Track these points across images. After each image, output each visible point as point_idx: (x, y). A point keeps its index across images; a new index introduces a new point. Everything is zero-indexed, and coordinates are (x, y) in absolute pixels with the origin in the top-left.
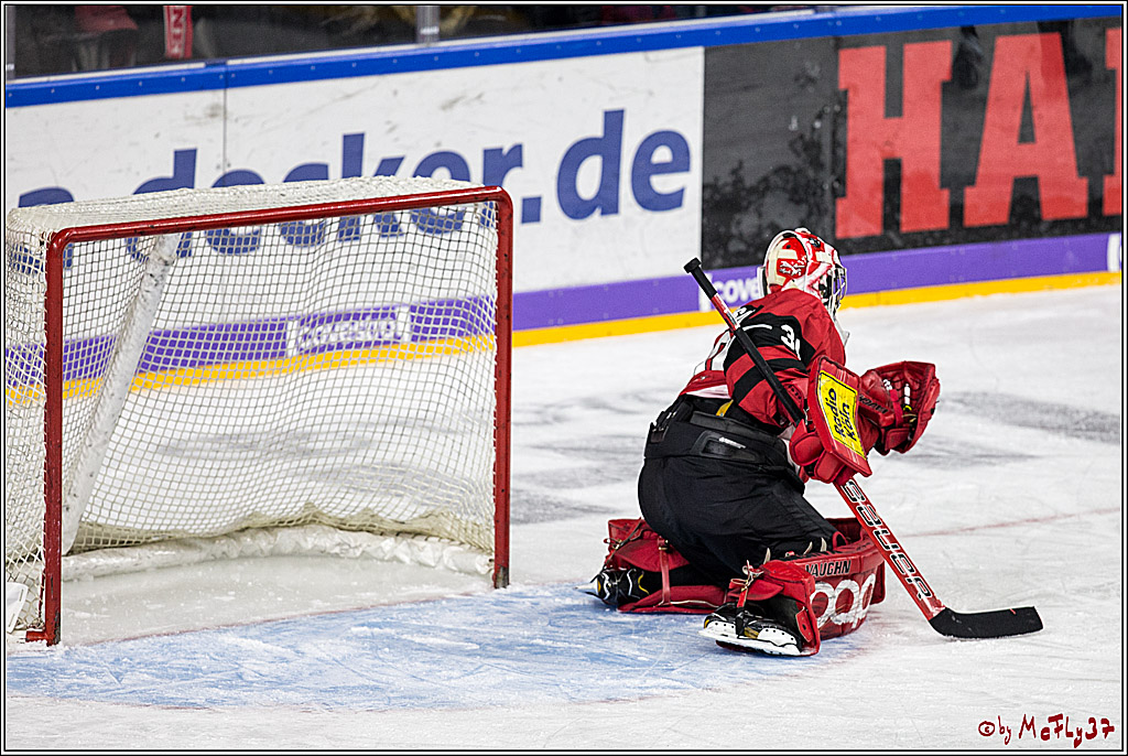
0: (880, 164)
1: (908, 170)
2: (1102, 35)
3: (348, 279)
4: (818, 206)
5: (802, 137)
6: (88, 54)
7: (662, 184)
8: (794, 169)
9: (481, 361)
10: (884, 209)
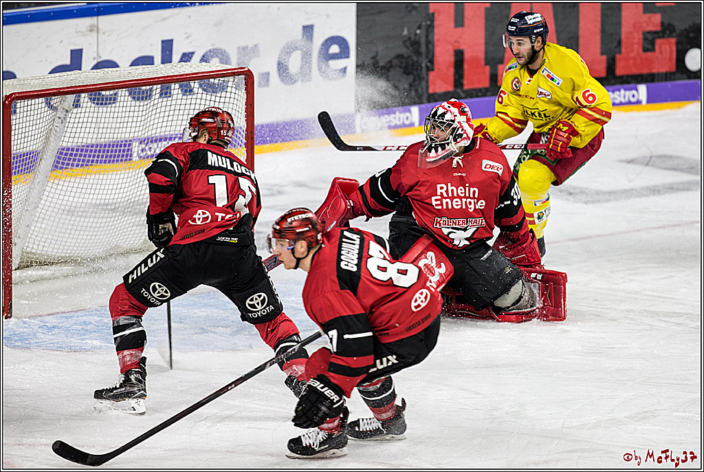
0: (452, 53)
1: (467, 56)
3: (166, 119)
4: (419, 76)
5: (410, 38)
7: (335, 65)
8: (406, 55)
10: (455, 76)
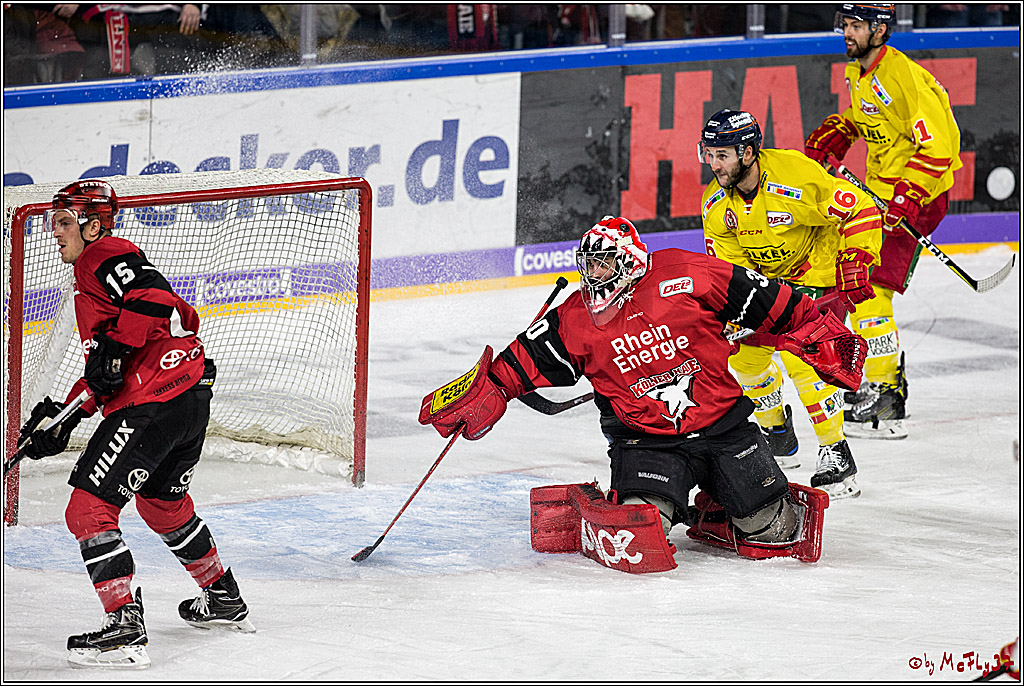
0: (656, 165)
1: (676, 170)
2: (828, 68)
3: (244, 248)
4: (607, 196)
5: (595, 143)
6: (46, 71)
7: (488, 177)
8: (589, 167)
9: (346, 313)
10: (658, 199)
